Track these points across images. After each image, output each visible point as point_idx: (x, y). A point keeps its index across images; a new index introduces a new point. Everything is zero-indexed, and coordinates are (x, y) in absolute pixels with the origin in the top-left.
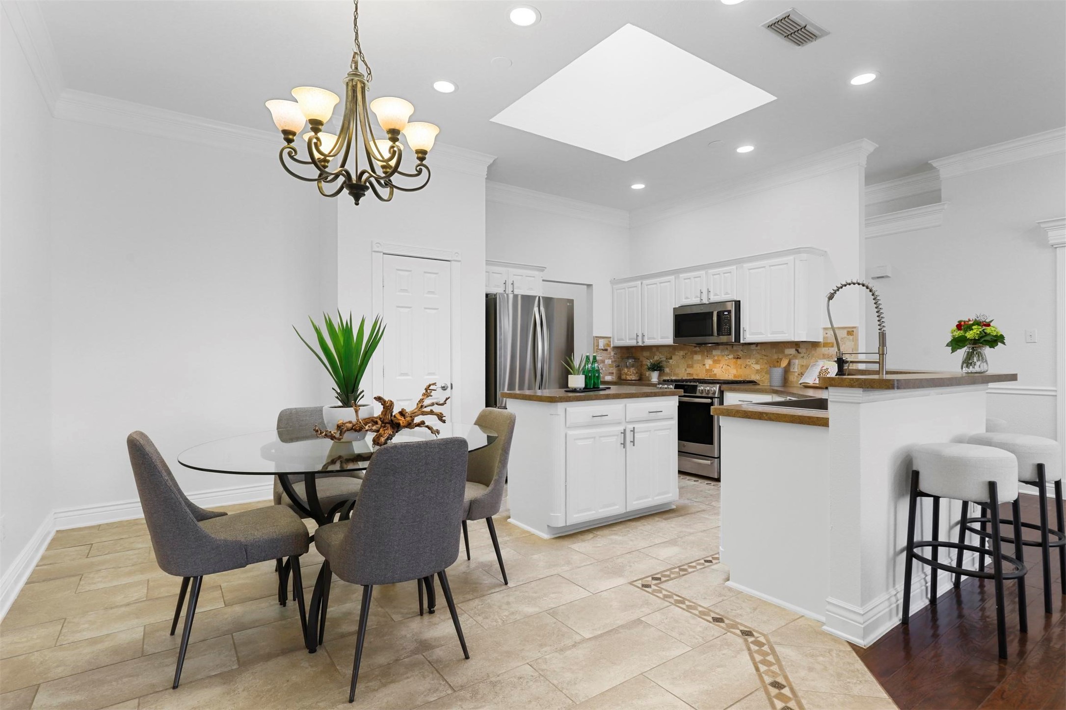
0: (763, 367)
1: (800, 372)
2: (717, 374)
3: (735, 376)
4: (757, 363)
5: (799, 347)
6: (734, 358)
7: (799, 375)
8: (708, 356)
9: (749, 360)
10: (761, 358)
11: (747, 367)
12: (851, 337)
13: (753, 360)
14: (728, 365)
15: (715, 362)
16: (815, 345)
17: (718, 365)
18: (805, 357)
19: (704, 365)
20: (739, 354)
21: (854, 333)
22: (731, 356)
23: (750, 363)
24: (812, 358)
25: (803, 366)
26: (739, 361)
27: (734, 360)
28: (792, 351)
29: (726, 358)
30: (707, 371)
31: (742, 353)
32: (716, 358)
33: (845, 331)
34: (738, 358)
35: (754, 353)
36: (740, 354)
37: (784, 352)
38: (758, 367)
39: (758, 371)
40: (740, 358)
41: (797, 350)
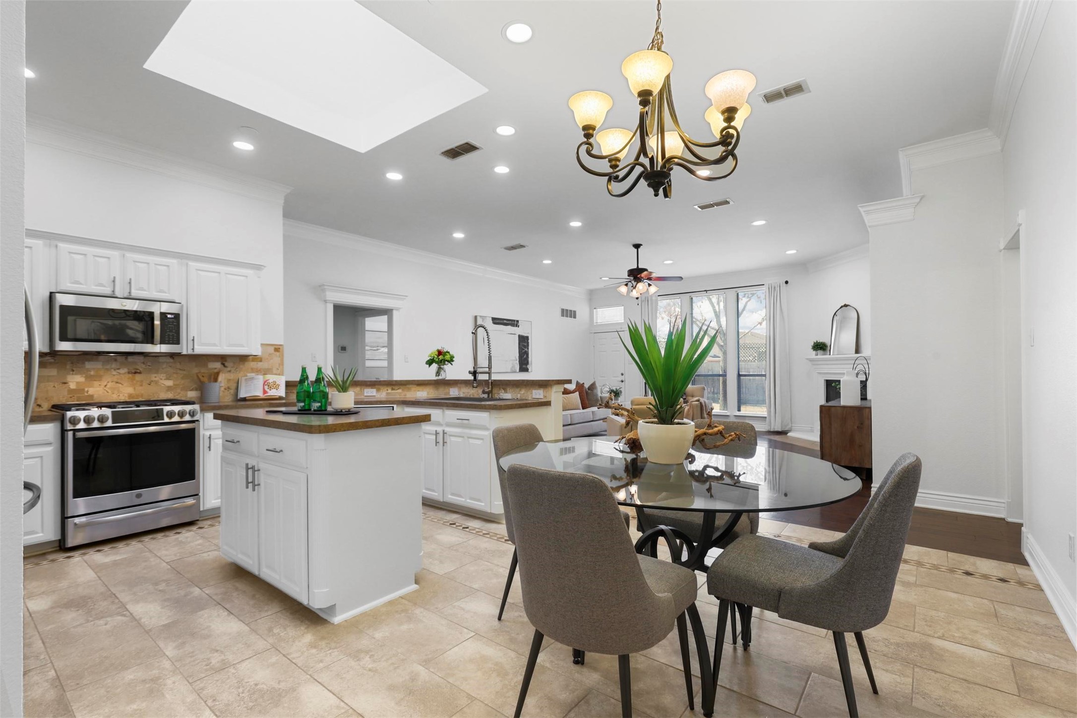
0: (178, 382)
1: (226, 386)
2: (95, 396)
3: (130, 396)
4: (168, 379)
5: (226, 361)
6: (129, 373)
7: (225, 389)
8: (73, 371)
9: (156, 375)
10: (174, 373)
11: (152, 384)
12: (278, 354)
13: (162, 375)
14: (117, 383)
15: (90, 378)
16: (243, 359)
17: (96, 383)
18: (233, 371)
19: (65, 383)
20: (138, 367)
21: (281, 350)
22: (123, 371)
23: (156, 379)
24: (239, 372)
25: (230, 380)
26: (138, 377)
27: (130, 375)
28: (217, 365)
29: (114, 373)
30: (71, 391)
31: (144, 366)
32: (92, 373)
33: (272, 348)
34: (135, 373)
35: (164, 366)
36: (141, 367)
37: (207, 366)
38: (170, 383)
39: (169, 388)
40: (140, 373)
41: (223, 364)
